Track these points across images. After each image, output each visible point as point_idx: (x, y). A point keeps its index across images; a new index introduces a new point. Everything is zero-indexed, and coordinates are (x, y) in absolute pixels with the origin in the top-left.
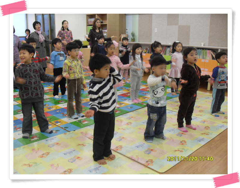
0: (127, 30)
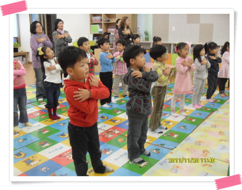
0: (139, 28)
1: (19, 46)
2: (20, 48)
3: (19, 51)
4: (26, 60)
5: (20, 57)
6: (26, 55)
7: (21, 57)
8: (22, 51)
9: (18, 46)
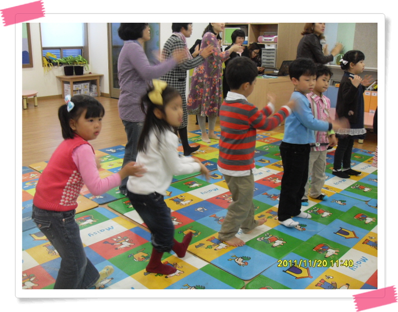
1: (86, 64)
2: (88, 66)
3: (85, 72)
4: (97, 89)
5: (86, 84)
6: (98, 81)
7: (88, 84)
8: (90, 73)
9: (83, 64)
